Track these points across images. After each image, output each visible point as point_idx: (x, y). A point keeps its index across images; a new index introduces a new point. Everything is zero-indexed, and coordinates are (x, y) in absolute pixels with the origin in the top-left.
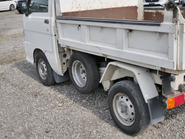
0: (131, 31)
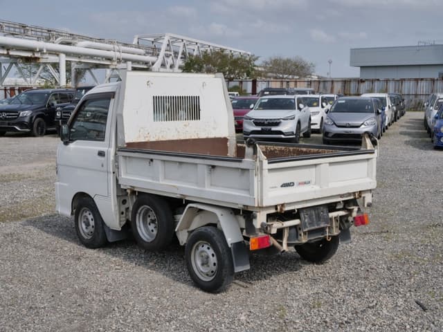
0: (213, 167)
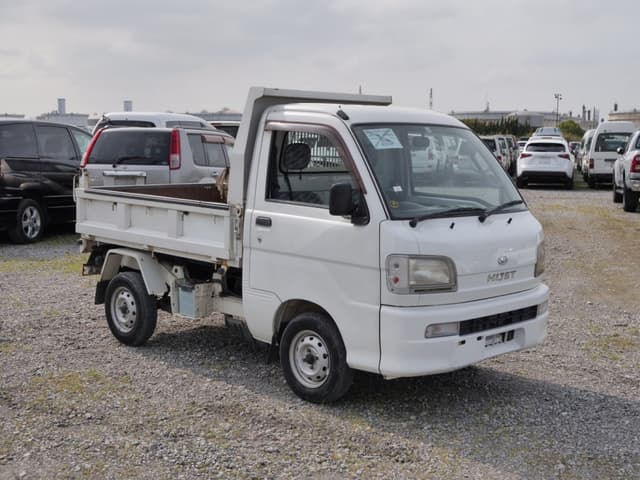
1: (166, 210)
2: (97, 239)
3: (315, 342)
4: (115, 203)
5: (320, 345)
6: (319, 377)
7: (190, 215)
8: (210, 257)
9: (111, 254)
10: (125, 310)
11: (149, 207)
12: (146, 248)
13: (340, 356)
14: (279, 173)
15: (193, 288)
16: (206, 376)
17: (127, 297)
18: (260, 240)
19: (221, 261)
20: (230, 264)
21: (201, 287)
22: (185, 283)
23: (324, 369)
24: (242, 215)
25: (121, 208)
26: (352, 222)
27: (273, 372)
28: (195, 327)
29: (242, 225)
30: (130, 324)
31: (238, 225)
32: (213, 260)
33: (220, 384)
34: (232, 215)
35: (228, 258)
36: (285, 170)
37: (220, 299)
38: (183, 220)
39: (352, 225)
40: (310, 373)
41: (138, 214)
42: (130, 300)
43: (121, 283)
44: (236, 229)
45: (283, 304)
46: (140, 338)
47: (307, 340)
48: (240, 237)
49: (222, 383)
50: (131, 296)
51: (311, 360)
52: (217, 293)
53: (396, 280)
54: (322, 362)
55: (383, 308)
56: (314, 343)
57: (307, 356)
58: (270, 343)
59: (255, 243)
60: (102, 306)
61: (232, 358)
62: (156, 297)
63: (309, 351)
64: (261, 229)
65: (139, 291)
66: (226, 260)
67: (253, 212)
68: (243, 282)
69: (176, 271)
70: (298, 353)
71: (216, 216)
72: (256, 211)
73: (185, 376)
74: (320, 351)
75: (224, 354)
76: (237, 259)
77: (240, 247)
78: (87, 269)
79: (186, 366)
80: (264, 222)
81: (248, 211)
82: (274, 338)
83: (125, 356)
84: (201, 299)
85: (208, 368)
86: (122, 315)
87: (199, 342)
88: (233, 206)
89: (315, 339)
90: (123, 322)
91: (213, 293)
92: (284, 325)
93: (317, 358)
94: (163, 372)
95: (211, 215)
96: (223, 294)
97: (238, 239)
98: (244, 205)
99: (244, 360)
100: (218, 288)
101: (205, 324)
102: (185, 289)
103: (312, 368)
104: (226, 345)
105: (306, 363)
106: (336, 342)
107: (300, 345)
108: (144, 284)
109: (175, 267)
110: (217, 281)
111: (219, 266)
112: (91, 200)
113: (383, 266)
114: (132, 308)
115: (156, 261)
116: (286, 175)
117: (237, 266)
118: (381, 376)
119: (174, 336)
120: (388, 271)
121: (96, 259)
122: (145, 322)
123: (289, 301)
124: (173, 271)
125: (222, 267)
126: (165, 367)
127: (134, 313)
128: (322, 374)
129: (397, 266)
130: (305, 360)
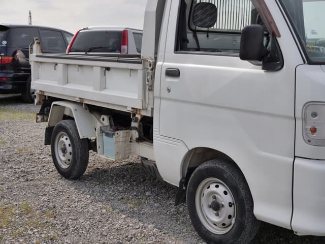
1: (92, 67)
2: (45, 94)
3: (221, 189)
4: (56, 64)
5: (225, 193)
6: (224, 224)
7: (111, 71)
8: (126, 107)
9: (54, 105)
10: (64, 151)
11: (80, 66)
12: (77, 100)
13: (247, 207)
14: (188, 30)
15: (113, 134)
16: (122, 211)
17: (65, 140)
18: (169, 90)
19: (136, 110)
20: (144, 113)
21: (121, 133)
22: (109, 131)
23: (230, 217)
24: (153, 69)
25: (60, 67)
26: (263, 69)
27: (181, 209)
28: (124, 163)
29: (153, 77)
30: (68, 162)
31: (150, 77)
32: (129, 110)
33: (131, 222)
34: (145, 68)
35: (141, 108)
36: (193, 27)
37: (137, 144)
38: (105, 75)
39: (262, 71)
40: (215, 219)
41: (73, 72)
42: (68, 142)
43: (61, 128)
44: (148, 81)
45: (190, 152)
46: (75, 173)
47: (213, 188)
48: (151, 89)
49: (135, 220)
50: (68, 139)
51: (216, 207)
52: (134, 138)
53: (314, 130)
54: (227, 210)
55: (297, 160)
56: (219, 191)
57: (213, 203)
58: (178, 186)
59: (165, 94)
60: (49, 147)
61: (147, 193)
62: (90, 140)
63: (215, 198)
64: (170, 80)
65: (74, 135)
66: (140, 110)
67: (163, 64)
68: (154, 129)
69: (103, 119)
70: (203, 199)
71: (131, 70)
72: (165, 64)
73: (104, 211)
74: (226, 199)
75: (141, 189)
76: (150, 109)
77: (151, 98)
78: (40, 117)
79: (108, 200)
80: (173, 73)
81: (159, 63)
82: (181, 182)
83: (61, 189)
84: (120, 144)
85: (125, 203)
86: (62, 154)
87: (123, 178)
88: (145, 60)
89: (221, 187)
90: (64, 160)
91: (131, 138)
92: (191, 170)
93: (223, 206)
94: (86, 206)
95: (127, 69)
96: (139, 140)
97: (150, 90)
98: (156, 58)
99: (157, 195)
100: (135, 134)
101: (132, 161)
102: (107, 135)
103: (217, 215)
104: (145, 180)
105: (211, 210)
106: (243, 192)
107: (206, 191)
108: (77, 130)
109: (103, 116)
110: (135, 128)
111: (134, 115)
112: (41, 63)
113: (299, 114)
114: (69, 149)
115: (88, 111)
116: (195, 32)
117: (149, 115)
118: (292, 231)
119: (105, 171)
120: (304, 120)
121: (45, 109)
122: (78, 161)
123: (196, 149)
124: (101, 119)
125: (137, 116)
126: (89, 201)
127: (70, 153)
128: (227, 221)
129: (314, 115)
130: (210, 207)
